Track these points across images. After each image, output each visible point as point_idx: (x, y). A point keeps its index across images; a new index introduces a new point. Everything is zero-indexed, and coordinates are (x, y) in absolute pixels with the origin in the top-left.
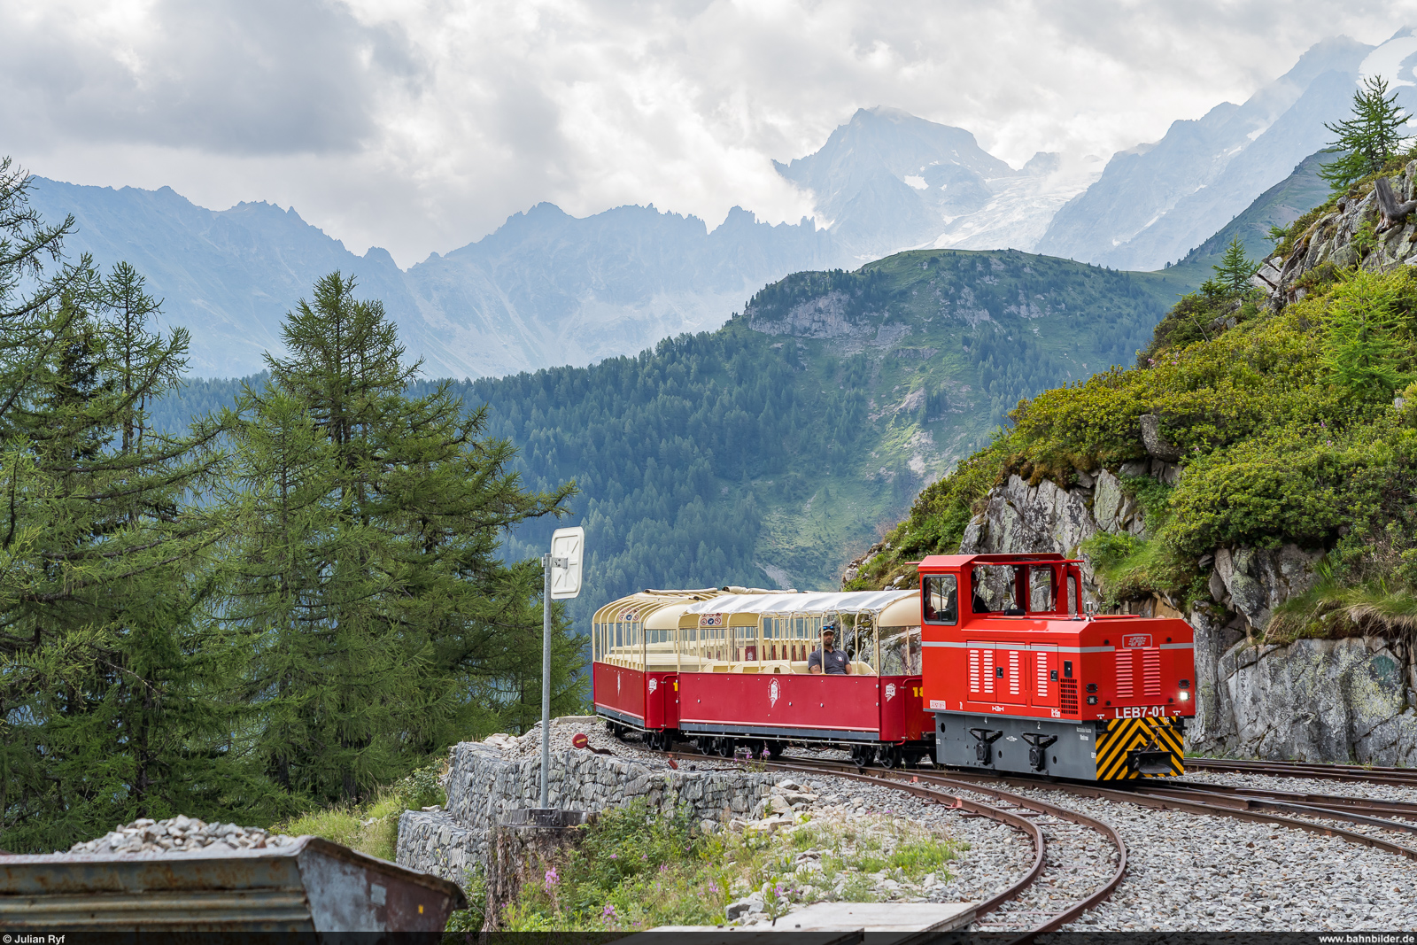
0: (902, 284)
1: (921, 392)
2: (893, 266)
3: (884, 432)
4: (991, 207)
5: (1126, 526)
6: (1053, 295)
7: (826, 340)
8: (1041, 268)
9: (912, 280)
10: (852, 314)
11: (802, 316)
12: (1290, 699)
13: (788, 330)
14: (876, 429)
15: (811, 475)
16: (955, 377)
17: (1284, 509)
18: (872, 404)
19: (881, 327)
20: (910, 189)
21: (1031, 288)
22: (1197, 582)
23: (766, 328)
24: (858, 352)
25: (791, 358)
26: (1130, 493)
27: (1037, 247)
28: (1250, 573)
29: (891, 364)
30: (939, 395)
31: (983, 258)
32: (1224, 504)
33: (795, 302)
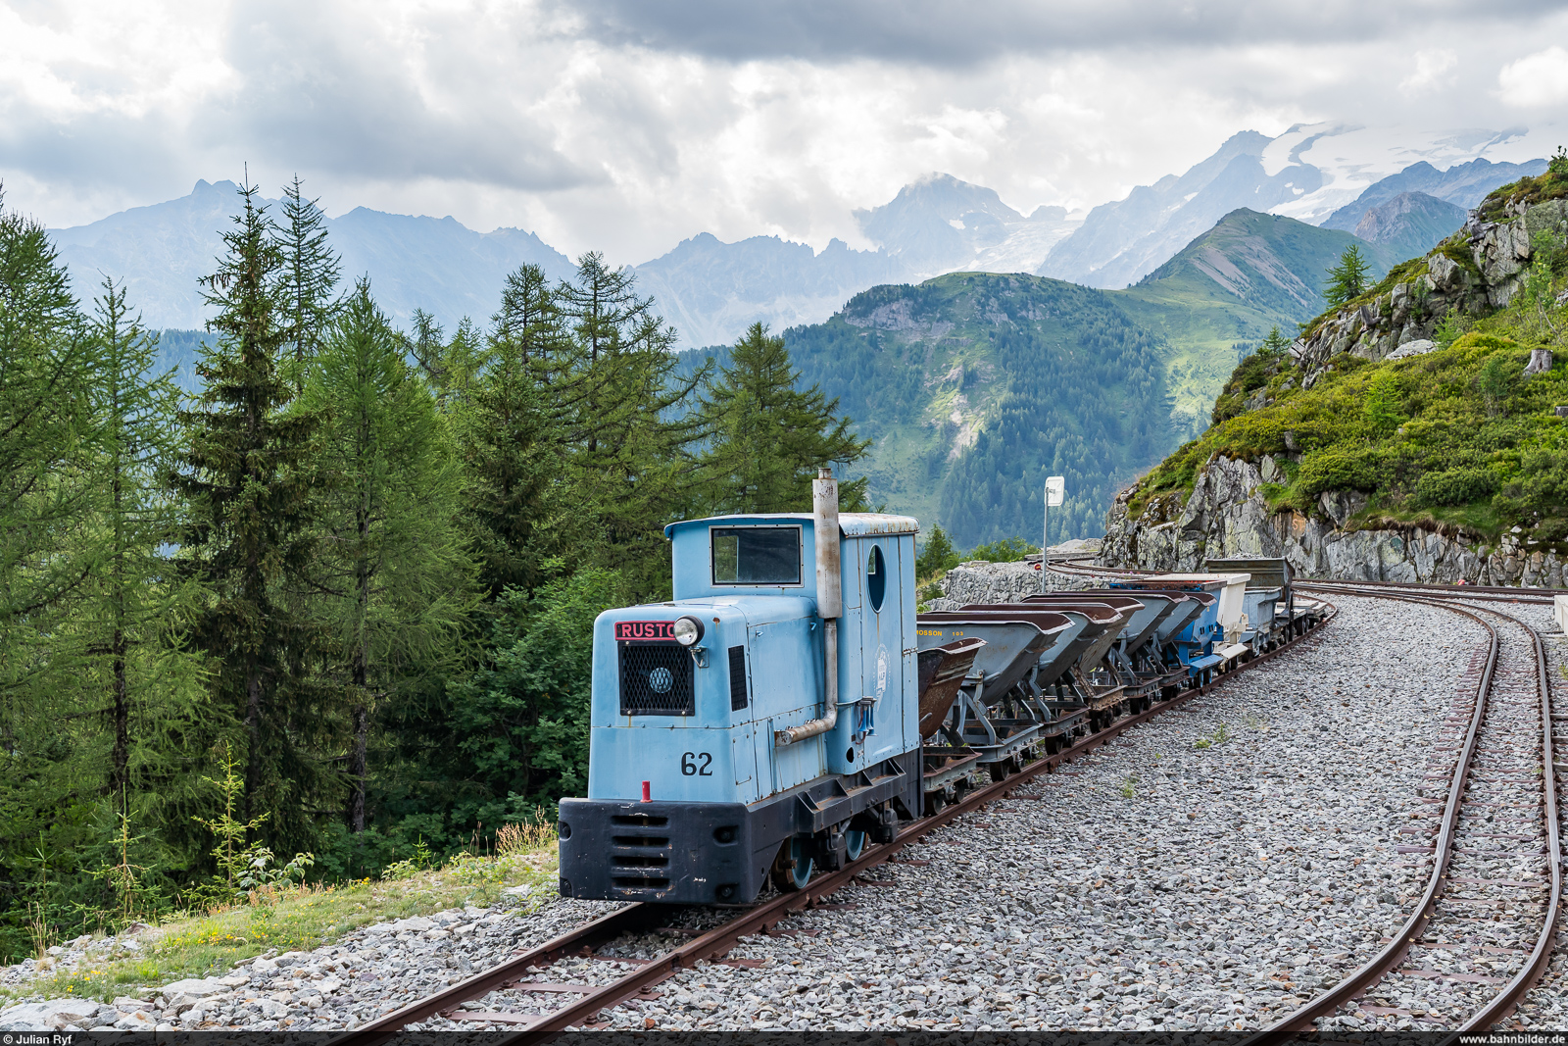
0: (949, 295)
1: (960, 368)
2: (943, 282)
3: (935, 394)
4: (1007, 242)
5: (1276, 480)
6: (1051, 304)
7: (897, 331)
8: (1044, 287)
9: (956, 292)
10: (915, 314)
11: (881, 314)
12: (1354, 555)
13: (871, 325)
14: (929, 392)
15: (885, 422)
16: (983, 358)
17: (1353, 475)
18: (927, 375)
19: (935, 323)
20: (953, 229)
21: (1036, 300)
22: (1313, 505)
23: (857, 323)
24: (918, 340)
25: (873, 342)
26: (1279, 465)
27: (1039, 270)
28: (1337, 502)
29: (941, 349)
30: (973, 371)
31: (1004, 279)
32: (1327, 473)
33: (876, 305)
